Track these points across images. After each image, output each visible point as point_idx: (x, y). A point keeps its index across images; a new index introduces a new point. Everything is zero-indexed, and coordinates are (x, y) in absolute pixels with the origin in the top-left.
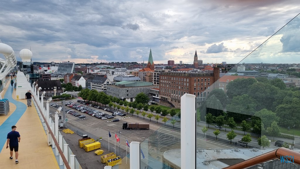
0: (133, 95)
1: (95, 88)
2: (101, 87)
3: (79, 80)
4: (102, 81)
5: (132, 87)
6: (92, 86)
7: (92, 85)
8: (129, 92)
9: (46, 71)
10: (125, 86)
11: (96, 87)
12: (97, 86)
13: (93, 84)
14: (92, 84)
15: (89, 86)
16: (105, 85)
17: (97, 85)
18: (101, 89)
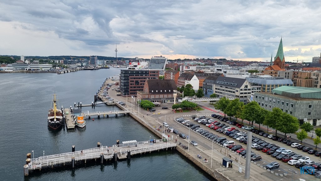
0: (318, 114)
1: (221, 93)
2: (234, 92)
3: (190, 80)
4: (236, 84)
5: (317, 99)
6: (214, 90)
7: (216, 89)
8: (313, 109)
9: (136, 66)
10: (302, 96)
11: (224, 92)
12: (227, 91)
13: (217, 87)
14: (214, 87)
15: (210, 90)
16: (241, 90)
17: (226, 89)
18: (233, 96)
